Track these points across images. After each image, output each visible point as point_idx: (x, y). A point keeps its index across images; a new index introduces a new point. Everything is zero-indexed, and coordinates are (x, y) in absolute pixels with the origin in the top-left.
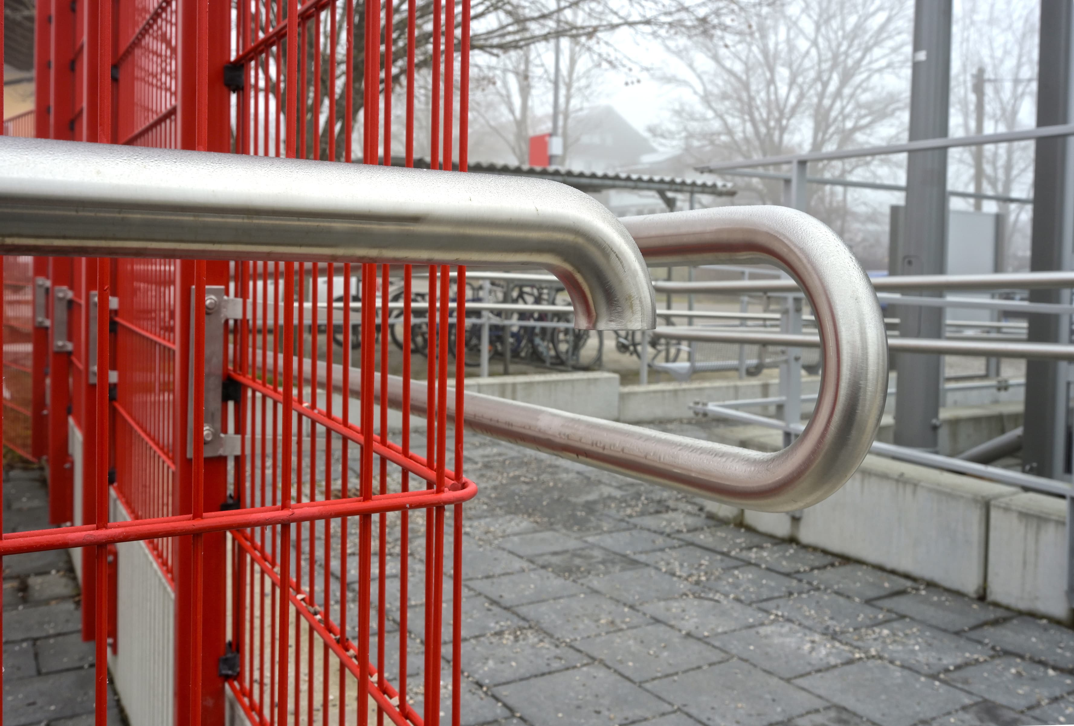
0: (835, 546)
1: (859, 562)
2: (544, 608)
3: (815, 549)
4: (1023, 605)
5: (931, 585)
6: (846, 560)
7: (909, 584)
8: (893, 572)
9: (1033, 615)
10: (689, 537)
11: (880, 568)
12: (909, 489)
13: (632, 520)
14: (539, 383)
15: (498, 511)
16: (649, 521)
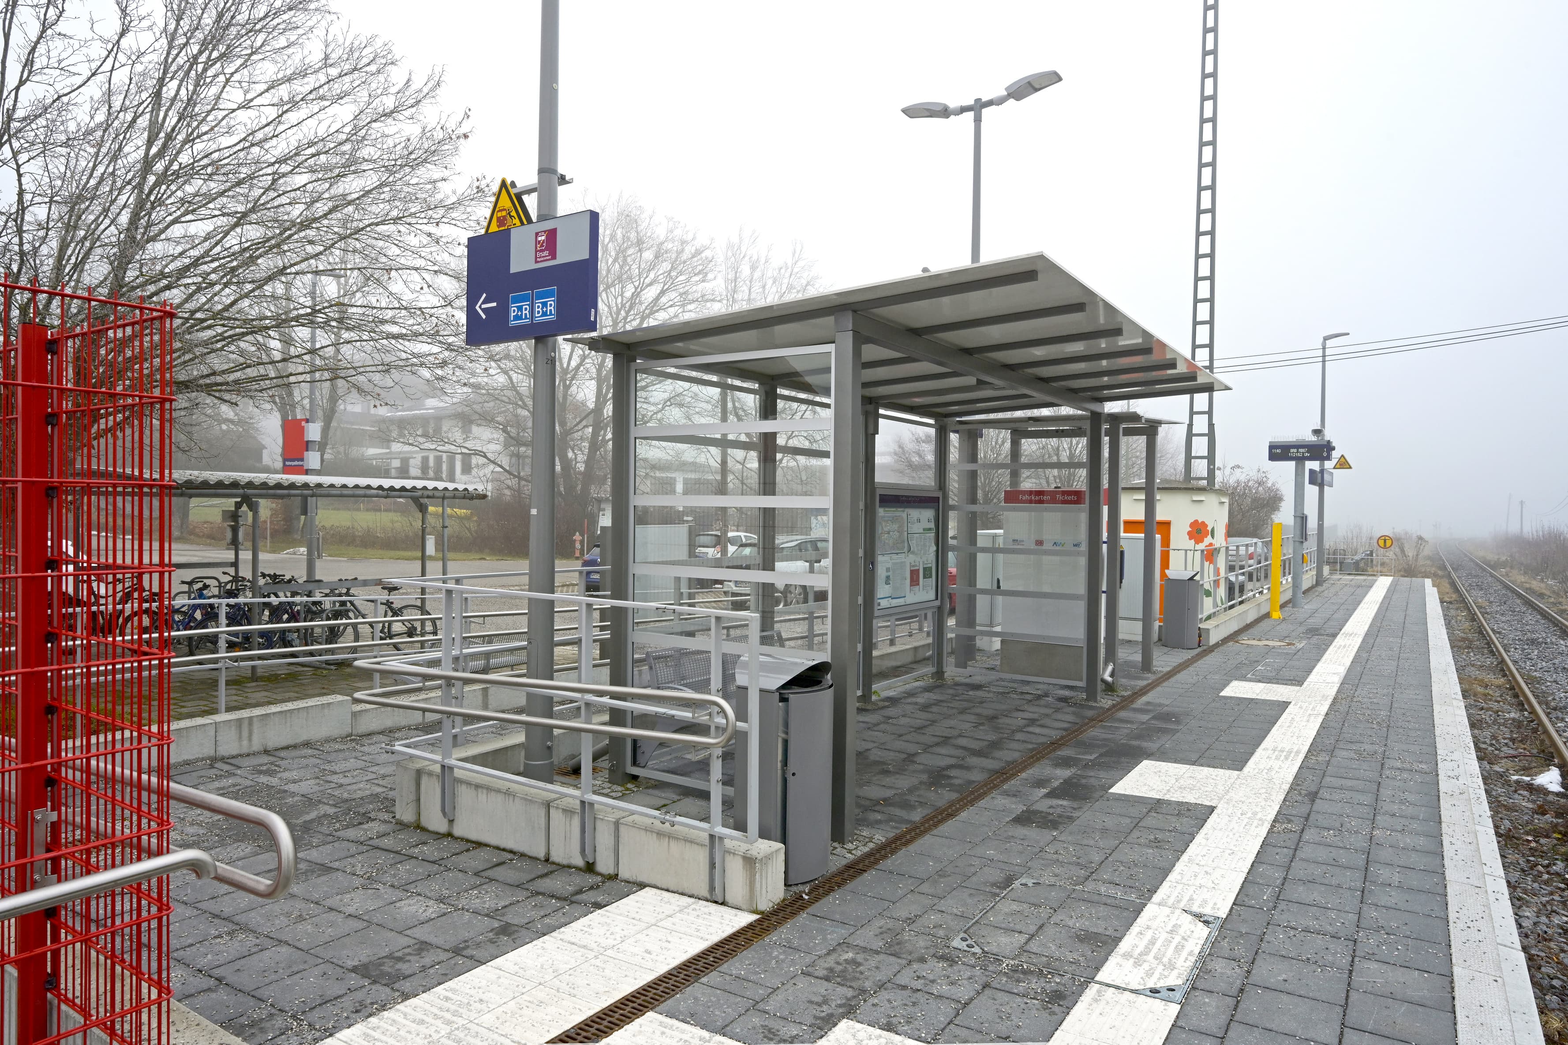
0: (473, 837)
1: (486, 845)
2: (253, 914)
3: (462, 839)
4: (565, 862)
5: (523, 855)
6: (479, 845)
7: (510, 856)
8: (504, 850)
9: (569, 867)
10: (375, 842)
11: (498, 848)
12: (511, 798)
13: (338, 834)
14: (274, 713)
15: (228, 840)
16: (351, 833)
